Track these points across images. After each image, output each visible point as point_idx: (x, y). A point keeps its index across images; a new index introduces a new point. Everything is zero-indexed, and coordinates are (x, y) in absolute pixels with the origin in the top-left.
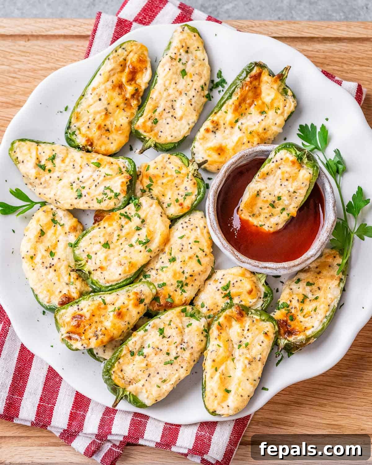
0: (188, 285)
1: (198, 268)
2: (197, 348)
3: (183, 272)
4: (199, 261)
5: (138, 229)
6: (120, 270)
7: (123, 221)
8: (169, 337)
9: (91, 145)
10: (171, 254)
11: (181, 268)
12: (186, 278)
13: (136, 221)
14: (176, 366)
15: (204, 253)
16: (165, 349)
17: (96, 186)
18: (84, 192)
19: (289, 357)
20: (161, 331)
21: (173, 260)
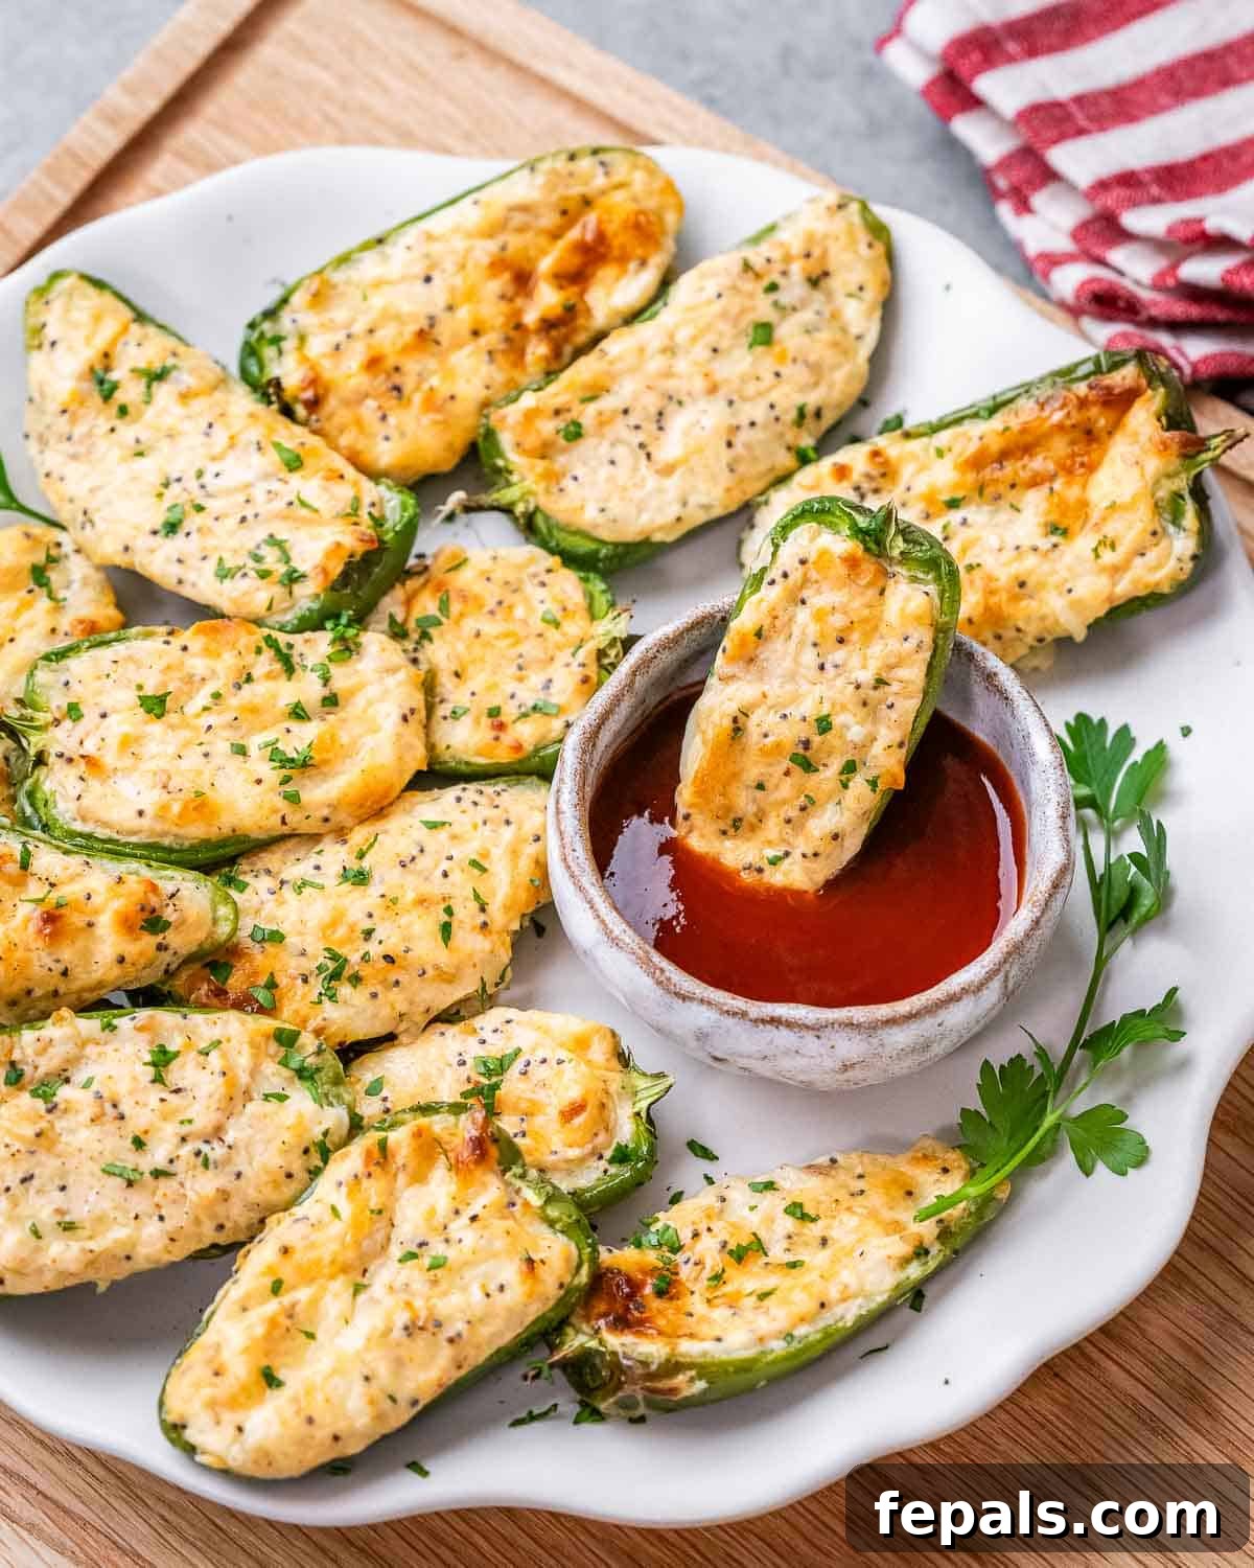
0: (359, 987)
1: (427, 948)
2: (255, 1188)
3: (368, 934)
4: (446, 930)
5: (298, 713)
6: (150, 799)
7: (265, 664)
8: (177, 1091)
9: (314, 405)
10: (361, 856)
11: (370, 916)
12: (365, 958)
13: (308, 688)
14: (139, 1201)
15: (482, 918)
16: (138, 1120)
17: (243, 519)
18: (193, 522)
19: (576, 1422)
20: (162, 1059)
21: (361, 878)
